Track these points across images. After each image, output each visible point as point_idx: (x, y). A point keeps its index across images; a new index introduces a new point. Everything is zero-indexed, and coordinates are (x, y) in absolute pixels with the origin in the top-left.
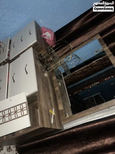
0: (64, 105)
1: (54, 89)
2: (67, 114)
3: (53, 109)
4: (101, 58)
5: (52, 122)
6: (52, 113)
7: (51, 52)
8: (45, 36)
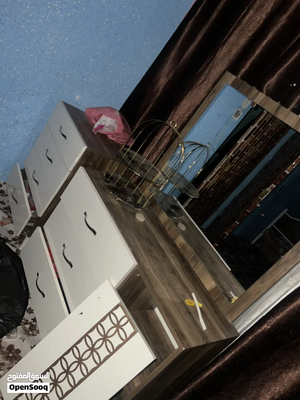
0: (214, 275)
1: (174, 245)
2: (231, 293)
3: (193, 295)
4: (256, 125)
5: (204, 328)
6: (193, 305)
7: (130, 158)
8: (101, 127)
